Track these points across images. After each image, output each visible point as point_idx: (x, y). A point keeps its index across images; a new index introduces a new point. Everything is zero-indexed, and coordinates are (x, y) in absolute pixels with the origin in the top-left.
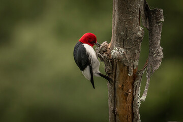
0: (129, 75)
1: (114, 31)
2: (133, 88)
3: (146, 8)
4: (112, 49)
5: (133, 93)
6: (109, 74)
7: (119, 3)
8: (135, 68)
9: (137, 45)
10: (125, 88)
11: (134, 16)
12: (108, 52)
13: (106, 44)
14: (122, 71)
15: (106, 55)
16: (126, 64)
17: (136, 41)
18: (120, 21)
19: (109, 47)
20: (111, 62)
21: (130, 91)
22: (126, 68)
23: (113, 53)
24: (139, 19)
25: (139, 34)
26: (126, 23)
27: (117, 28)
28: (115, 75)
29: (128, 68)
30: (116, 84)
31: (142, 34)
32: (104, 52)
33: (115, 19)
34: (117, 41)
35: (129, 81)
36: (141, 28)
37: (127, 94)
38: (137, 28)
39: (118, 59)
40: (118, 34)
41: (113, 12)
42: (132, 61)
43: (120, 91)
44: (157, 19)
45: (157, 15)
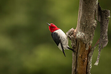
0: (86, 49)
1: (79, 22)
2: (88, 57)
3: (99, 9)
4: (77, 33)
5: (88, 60)
6: (74, 48)
7: (83, 5)
8: (90, 45)
9: (92, 32)
10: (83, 57)
11: (92, 14)
12: (74, 35)
13: (73, 29)
14: (82, 47)
15: (73, 36)
16: (85, 43)
17: (92, 29)
18: (83, 16)
19: (75, 31)
20: (76, 41)
21: (86, 59)
22: (85, 45)
23: (77, 35)
24: (95, 15)
25: (94, 24)
26: (87, 17)
27: (81, 20)
28: (78, 49)
29: (86, 45)
30: (78, 54)
31: (96, 25)
32: (72, 34)
33: (80, 15)
34: (80, 28)
35: (86, 53)
36: (95, 21)
37: (84, 61)
38: (93, 21)
39: (80, 39)
40: (81, 24)
41: (79, 10)
42: (88, 41)
43: (80, 59)
44: (106, 16)
45: (106, 13)
